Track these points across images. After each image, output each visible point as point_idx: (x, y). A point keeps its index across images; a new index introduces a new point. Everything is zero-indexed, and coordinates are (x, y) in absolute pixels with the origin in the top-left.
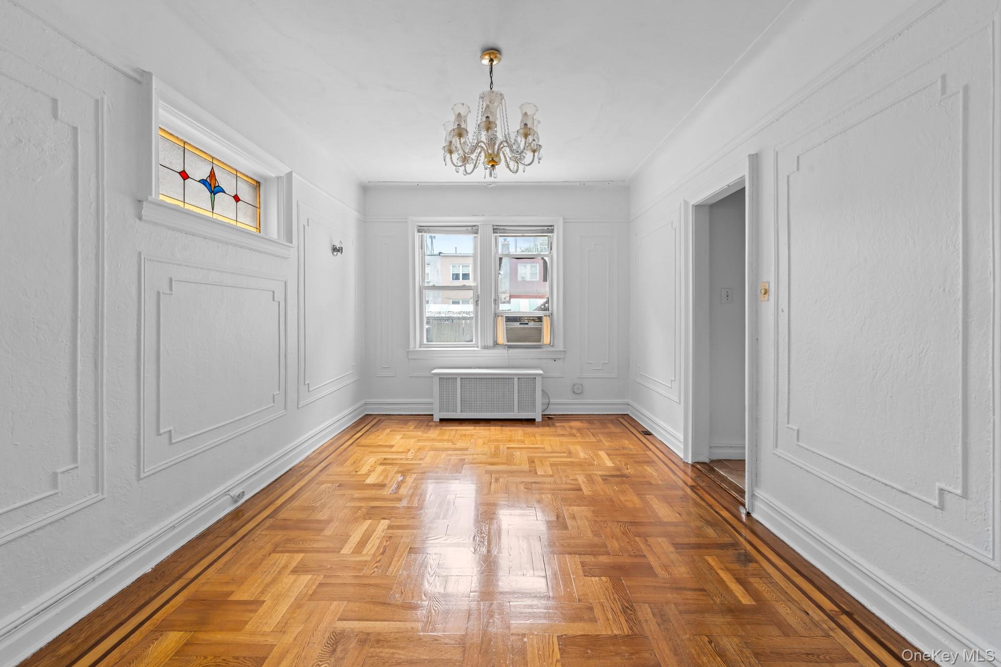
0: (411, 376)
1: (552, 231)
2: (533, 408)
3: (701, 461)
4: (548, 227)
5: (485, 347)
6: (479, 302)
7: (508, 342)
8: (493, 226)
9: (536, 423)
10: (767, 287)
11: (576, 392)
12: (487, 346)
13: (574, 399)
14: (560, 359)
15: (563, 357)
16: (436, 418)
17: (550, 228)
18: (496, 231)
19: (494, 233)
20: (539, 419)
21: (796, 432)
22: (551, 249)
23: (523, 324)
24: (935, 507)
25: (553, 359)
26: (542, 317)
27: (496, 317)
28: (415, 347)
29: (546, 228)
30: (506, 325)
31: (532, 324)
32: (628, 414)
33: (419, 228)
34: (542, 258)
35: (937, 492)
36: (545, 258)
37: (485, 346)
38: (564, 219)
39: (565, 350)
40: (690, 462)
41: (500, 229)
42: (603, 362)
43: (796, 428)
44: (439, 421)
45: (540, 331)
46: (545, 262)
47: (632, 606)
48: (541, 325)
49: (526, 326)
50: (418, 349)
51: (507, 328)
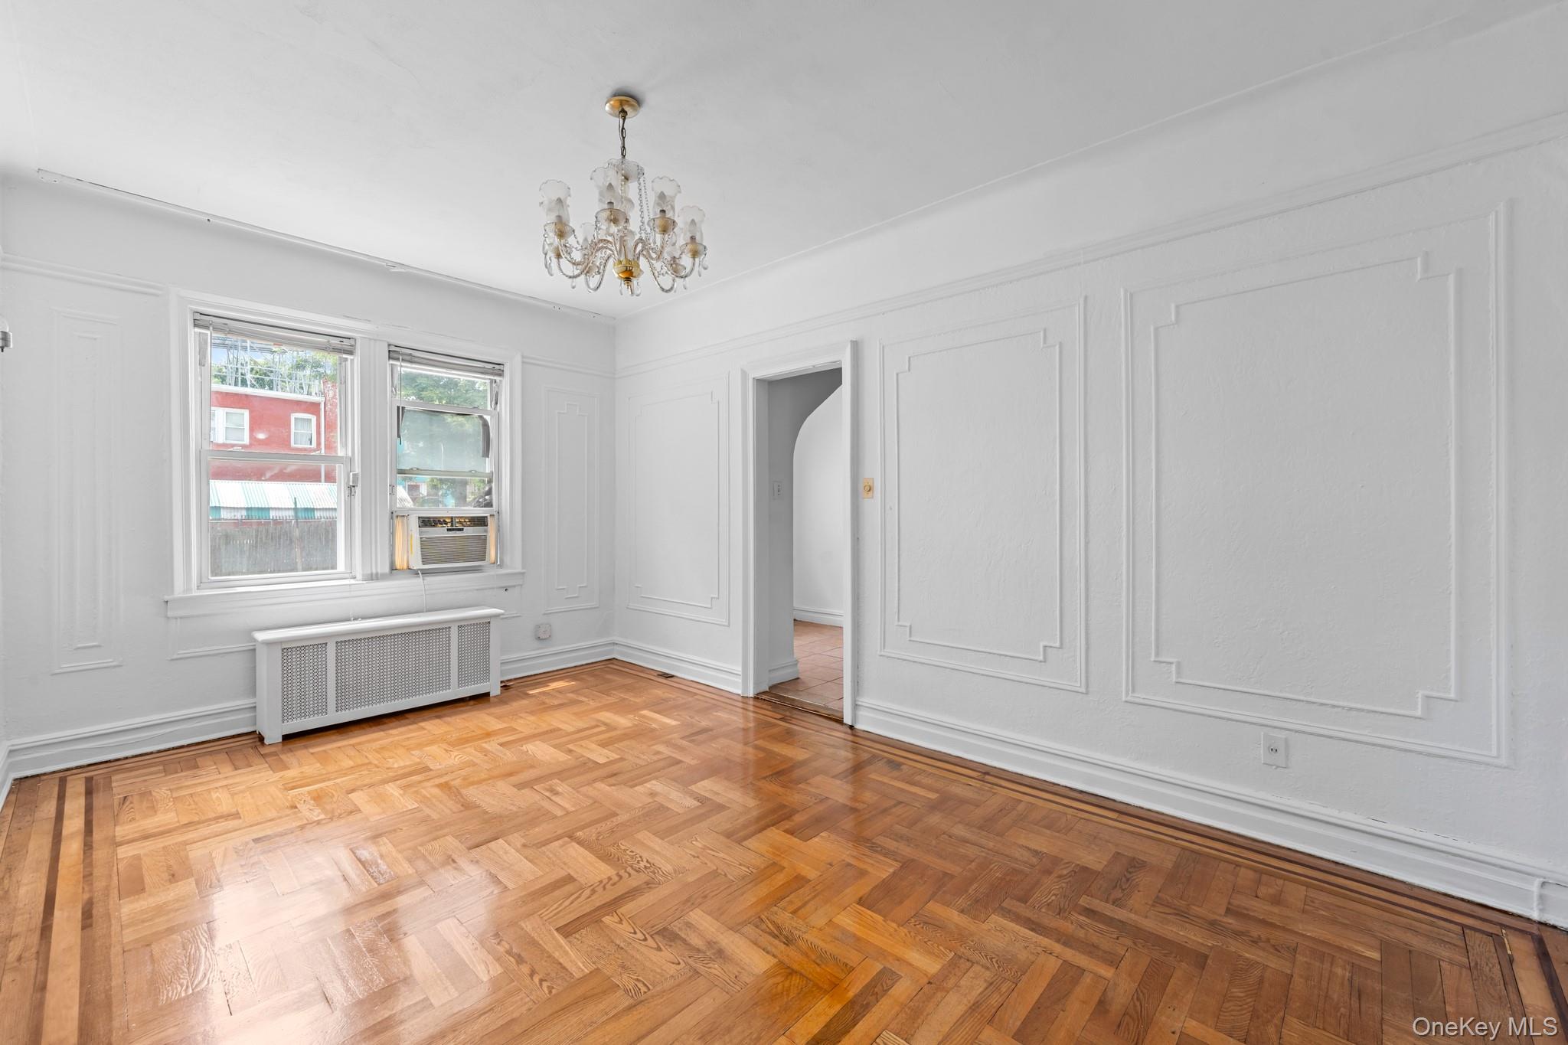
0: (175, 657)
1: (501, 374)
2: (486, 673)
3: (762, 691)
4: (494, 366)
5: (373, 577)
6: (358, 490)
7: (424, 563)
8: (389, 345)
9: (492, 699)
10: (871, 485)
11: (543, 637)
12: (377, 574)
13: (538, 649)
14: (514, 586)
15: (521, 583)
16: (273, 736)
17: (497, 367)
18: (392, 354)
19: (390, 358)
20: (495, 691)
21: (908, 629)
22: (496, 403)
23: (453, 530)
24: (1041, 662)
25: (503, 587)
26: (487, 517)
27: (392, 518)
28: (189, 590)
29: (490, 366)
30: (421, 533)
31: (470, 531)
32: (614, 659)
33: (198, 317)
34: (481, 417)
35: (1041, 650)
36: (485, 416)
37: (372, 574)
38: (523, 357)
39: (524, 571)
40: (751, 695)
41: (403, 354)
42: (579, 585)
43: (908, 624)
44: (280, 740)
45: (483, 541)
46: (485, 425)
47: (874, 843)
48: (486, 531)
49: (459, 534)
50: (195, 593)
51: (421, 538)
